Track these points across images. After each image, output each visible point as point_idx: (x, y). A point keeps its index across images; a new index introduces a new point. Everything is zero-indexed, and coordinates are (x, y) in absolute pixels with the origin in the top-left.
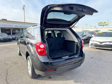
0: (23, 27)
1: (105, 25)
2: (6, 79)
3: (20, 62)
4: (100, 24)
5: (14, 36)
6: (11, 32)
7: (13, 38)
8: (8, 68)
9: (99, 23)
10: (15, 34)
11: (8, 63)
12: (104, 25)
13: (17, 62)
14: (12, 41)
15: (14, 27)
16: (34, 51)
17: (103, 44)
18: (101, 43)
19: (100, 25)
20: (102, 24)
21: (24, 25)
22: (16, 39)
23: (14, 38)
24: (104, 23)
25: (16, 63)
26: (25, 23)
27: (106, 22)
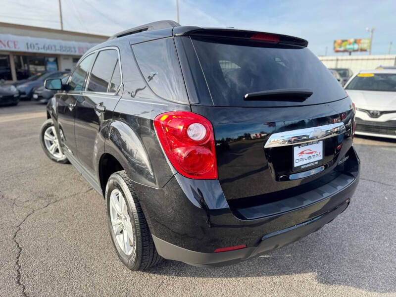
0: (58, 48)
1: (357, 51)
2: (19, 277)
3: (67, 194)
4: (340, 45)
5: (24, 86)
6: (10, 69)
7: (21, 93)
8: (17, 223)
9: (335, 42)
10: (30, 78)
11: (15, 197)
12: (354, 51)
13: (55, 193)
14: (20, 103)
15: (22, 48)
16: (153, 156)
17: (383, 119)
18: (373, 115)
19: (338, 49)
20: (348, 47)
21: (64, 43)
22: (36, 96)
23: (24, 93)
24: (356, 42)
25: (50, 198)
26: (62, 32)
27: (360, 40)
